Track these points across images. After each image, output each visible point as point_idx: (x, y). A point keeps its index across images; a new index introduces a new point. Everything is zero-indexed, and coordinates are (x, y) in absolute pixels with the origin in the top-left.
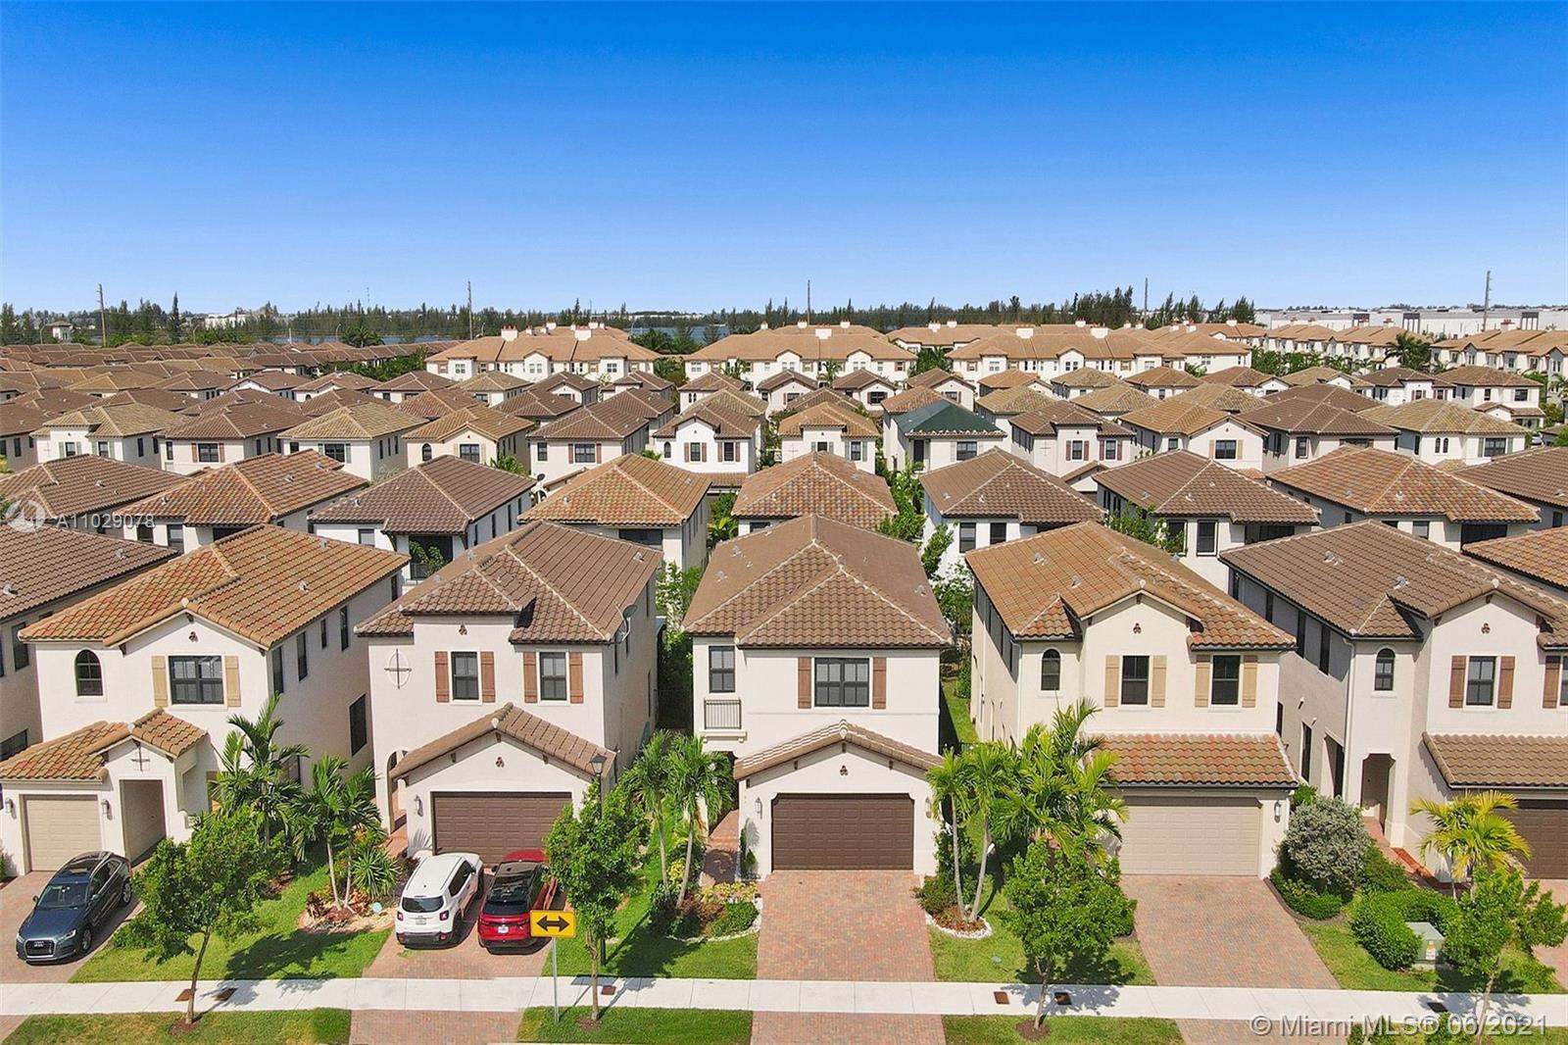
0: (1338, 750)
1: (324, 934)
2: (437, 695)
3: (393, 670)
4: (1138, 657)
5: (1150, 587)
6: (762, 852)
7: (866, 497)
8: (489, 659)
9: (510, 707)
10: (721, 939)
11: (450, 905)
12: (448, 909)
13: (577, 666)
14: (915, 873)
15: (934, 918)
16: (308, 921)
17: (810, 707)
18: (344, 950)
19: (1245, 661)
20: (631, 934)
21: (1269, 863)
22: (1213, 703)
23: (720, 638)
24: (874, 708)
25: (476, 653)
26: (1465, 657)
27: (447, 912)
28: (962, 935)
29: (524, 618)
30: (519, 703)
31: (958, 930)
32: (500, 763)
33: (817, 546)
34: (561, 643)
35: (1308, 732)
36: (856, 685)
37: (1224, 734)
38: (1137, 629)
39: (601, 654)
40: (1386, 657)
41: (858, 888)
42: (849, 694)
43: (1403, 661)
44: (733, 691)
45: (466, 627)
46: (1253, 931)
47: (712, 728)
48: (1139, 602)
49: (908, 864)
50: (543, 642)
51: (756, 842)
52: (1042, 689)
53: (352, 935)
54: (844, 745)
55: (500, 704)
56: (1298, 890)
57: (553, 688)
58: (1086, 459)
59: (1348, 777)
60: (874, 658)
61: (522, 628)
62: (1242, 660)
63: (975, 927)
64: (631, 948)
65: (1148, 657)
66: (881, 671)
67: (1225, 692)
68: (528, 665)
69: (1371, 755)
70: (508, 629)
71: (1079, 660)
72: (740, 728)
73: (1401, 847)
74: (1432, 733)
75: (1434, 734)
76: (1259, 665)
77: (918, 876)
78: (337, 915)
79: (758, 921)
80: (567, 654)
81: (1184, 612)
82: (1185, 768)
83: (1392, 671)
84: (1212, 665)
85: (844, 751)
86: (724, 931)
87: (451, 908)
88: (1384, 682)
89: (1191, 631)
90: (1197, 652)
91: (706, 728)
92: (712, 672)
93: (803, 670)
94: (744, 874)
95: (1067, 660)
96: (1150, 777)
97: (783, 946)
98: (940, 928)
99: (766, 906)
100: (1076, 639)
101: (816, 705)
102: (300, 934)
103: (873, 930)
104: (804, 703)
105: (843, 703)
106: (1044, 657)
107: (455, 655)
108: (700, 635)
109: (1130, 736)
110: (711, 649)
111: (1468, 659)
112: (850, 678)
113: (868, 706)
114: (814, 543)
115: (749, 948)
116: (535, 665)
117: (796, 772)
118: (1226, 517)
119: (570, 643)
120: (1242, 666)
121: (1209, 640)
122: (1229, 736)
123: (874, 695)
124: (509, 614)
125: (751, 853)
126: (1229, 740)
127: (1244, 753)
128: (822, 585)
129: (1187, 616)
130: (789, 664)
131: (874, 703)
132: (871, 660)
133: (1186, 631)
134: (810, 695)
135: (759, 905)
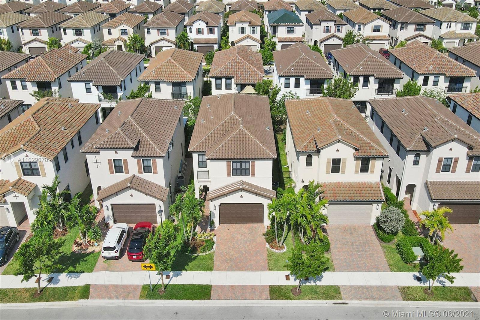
0: (399, 181)
1: (80, 253)
2: (110, 172)
3: (95, 162)
4: (337, 159)
5: (343, 139)
6: (216, 220)
7: (254, 68)
8: (126, 161)
9: (134, 176)
10: (203, 254)
11: (118, 248)
12: (117, 249)
13: (155, 163)
14: (264, 225)
15: (269, 244)
16: (75, 248)
17: (231, 176)
18: (86, 260)
19: (372, 160)
20: (175, 253)
21: (373, 221)
22: (360, 172)
23: (202, 153)
24: (251, 176)
25: (121, 159)
26: (443, 158)
27: (117, 251)
28: (277, 251)
29: (136, 149)
30: (137, 174)
31: (276, 249)
32: (132, 195)
33: (234, 115)
34: (149, 157)
35: (391, 170)
36: (246, 169)
37: (363, 181)
38: (338, 150)
39: (162, 160)
40: (418, 155)
41: (246, 232)
42: (243, 172)
43: (423, 157)
44: (206, 168)
45: (117, 151)
46: (366, 248)
47: (200, 179)
48: (338, 142)
49: (262, 221)
50: (143, 157)
51: (214, 217)
52: (306, 166)
53: (89, 254)
54: (241, 190)
55: (130, 175)
56: (381, 234)
57: (147, 169)
58: (330, 32)
59: (402, 188)
60: (251, 161)
61: (136, 152)
62: (371, 160)
63: (282, 248)
64: (175, 259)
65: (341, 159)
66: (253, 165)
67: (364, 169)
68: (139, 163)
69: (409, 184)
70: (131, 152)
71: (318, 158)
72: (209, 179)
73: (415, 210)
74: (429, 180)
75: (430, 181)
76: (376, 161)
77: (265, 226)
78: (84, 246)
79: (215, 246)
80: (151, 160)
81: (353, 146)
82: (350, 195)
83: (419, 160)
84: (361, 161)
85: (241, 191)
86: (204, 251)
87: (118, 249)
88: (416, 163)
89: (355, 150)
90: (357, 158)
91: (198, 179)
92: (199, 162)
93: (228, 165)
94: (211, 226)
95: (315, 158)
96: (338, 198)
97: (222, 257)
98: (271, 249)
99: (217, 240)
100: (318, 152)
101: (233, 175)
102: (73, 253)
103: (250, 250)
104: (229, 175)
105: (241, 174)
106: (307, 156)
107: (114, 160)
108: (195, 152)
109: (334, 183)
110: (198, 155)
111: (444, 158)
112: (243, 167)
113: (249, 175)
114: (233, 113)
115: (211, 257)
116: (141, 163)
117: (226, 197)
118: (373, 75)
119: (152, 157)
120: (371, 161)
121: (360, 154)
122: (365, 182)
123: (251, 172)
124: (131, 148)
125: (213, 220)
126: (364, 184)
127: (369, 189)
128: (235, 133)
129: (354, 147)
130: (224, 164)
131: (251, 175)
132: (250, 162)
133: (354, 151)
134: (231, 173)
135: (215, 240)
